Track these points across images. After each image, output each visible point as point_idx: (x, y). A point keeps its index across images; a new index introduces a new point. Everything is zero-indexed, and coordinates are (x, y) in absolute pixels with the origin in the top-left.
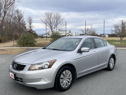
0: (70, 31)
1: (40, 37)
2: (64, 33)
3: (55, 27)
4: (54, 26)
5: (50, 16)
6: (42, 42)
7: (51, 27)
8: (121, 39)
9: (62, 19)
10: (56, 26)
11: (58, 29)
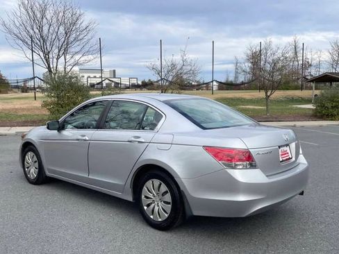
0: (114, 71)
1: (17, 87)
2: (95, 77)
3: (61, 53)
4: (57, 51)
5: (39, 15)
6: (16, 107)
7: (44, 53)
8: (268, 97)
9: (84, 25)
10: (64, 50)
11: (73, 60)
